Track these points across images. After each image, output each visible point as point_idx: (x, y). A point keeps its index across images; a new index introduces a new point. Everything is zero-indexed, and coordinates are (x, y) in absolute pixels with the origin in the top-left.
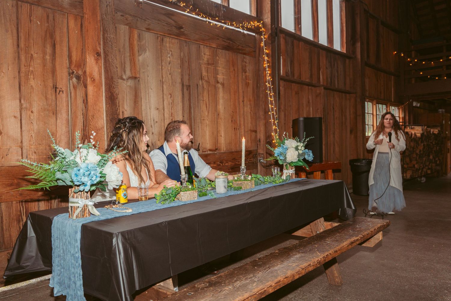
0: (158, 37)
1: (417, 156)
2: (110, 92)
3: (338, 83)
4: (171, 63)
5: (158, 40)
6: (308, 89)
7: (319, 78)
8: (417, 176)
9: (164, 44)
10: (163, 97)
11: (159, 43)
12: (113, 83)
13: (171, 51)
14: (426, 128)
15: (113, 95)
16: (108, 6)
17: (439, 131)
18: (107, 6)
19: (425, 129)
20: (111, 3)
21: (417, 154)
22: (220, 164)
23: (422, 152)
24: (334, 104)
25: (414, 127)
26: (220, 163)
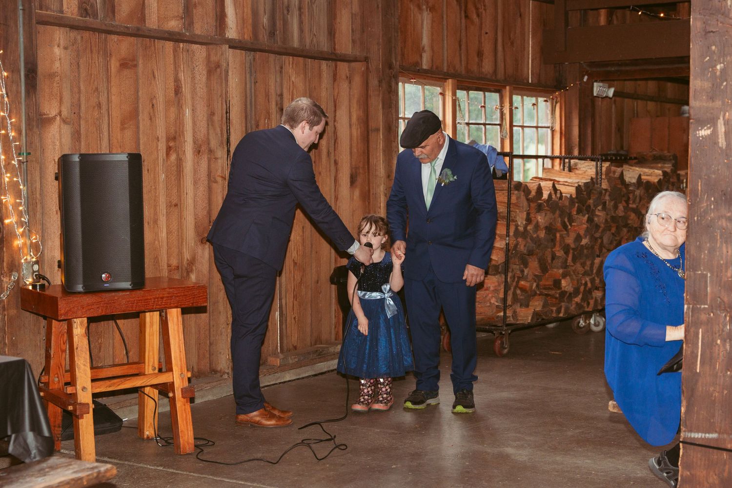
1: (567, 253)
3: (301, 30)
6: (175, 51)
7: (221, 17)
8: (561, 315)
14: (608, 169)
17: (665, 174)
19: (604, 169)
21: (566, 249)
23: (584, 242)
24: (281, 95)
25: (576, 164)
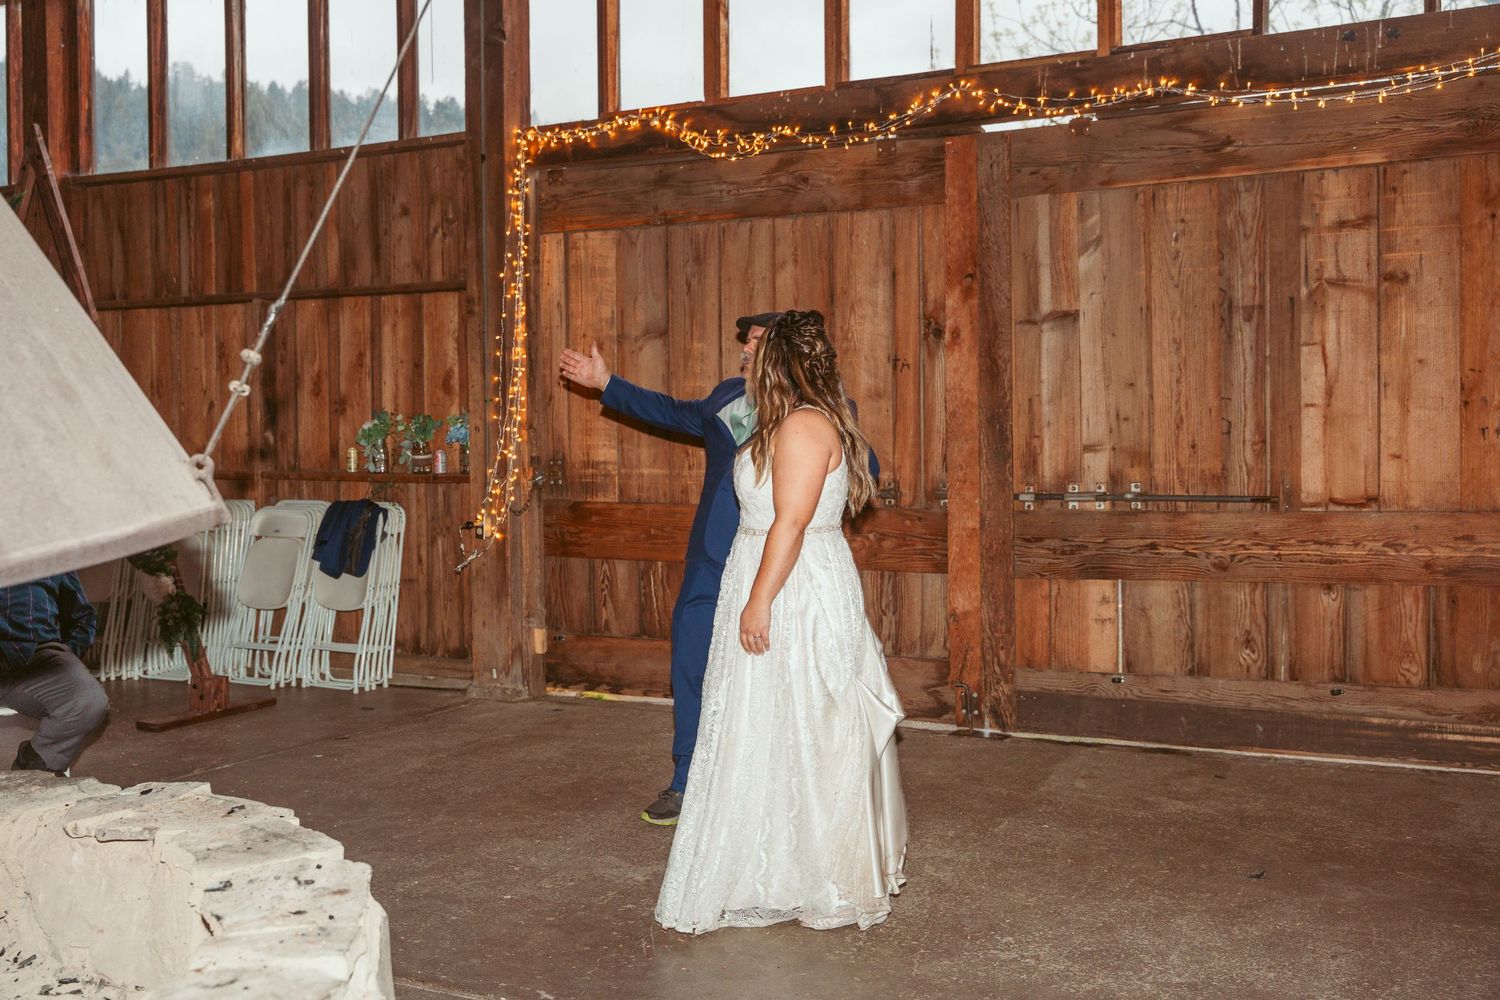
0: (1137, 195)
2: (990, 358)
4: (1181, 254)
5: (1138, 202)
9: (1159, 206)
10: (1150, 352)
11: (1141, 210)
12: (996, 337)
13: (1183, 221)
15: (997, 365)
16: (995, 168)
18: (991, 167)
20: (1001, 157)
22: (1386, 549)
26: (1384, 545)
